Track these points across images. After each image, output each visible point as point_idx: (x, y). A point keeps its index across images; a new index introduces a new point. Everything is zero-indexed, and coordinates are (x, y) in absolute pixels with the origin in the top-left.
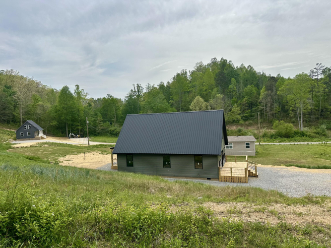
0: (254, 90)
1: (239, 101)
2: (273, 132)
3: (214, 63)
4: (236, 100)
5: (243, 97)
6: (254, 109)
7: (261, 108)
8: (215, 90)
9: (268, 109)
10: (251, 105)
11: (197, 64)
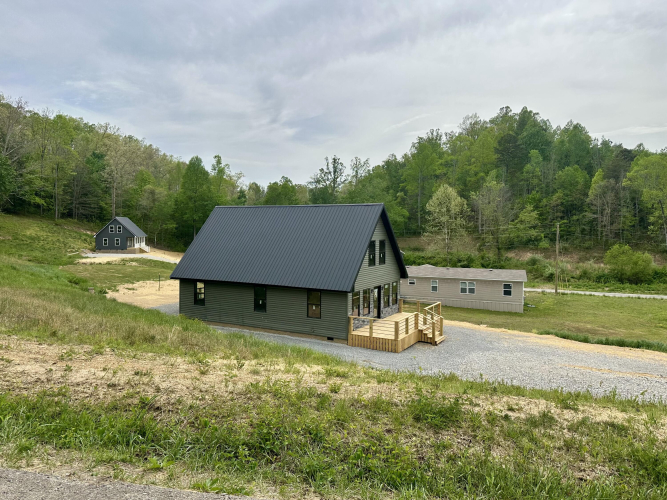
0: (581, 177)
1: (544, 200)
2: (604, 267)
3: (505, 117)
4: (538, 196)
5: (555, 191)
6: (575, 218)
7: (590, 215)
8: (493, 173)
9: (606, 220)
10: (569, 210)
11: (467, 118)
